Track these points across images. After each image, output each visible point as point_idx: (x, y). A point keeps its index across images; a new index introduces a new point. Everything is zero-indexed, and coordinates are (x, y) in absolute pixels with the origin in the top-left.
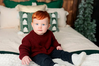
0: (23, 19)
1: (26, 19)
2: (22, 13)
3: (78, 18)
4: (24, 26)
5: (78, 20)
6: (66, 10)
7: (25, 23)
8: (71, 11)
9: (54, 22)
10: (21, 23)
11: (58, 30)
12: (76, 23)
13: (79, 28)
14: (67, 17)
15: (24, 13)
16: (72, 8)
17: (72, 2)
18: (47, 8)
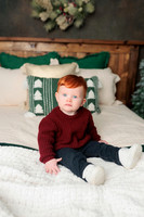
0: (35, 90)
1: (40, 90)
2: (32, 79)
3: (139, 87)
4: (36, 102)
5: (139, 91)
6: (114, 71)
7: (38, 96)
8: (126, 74)
9: (91, 95)
10: (32, 97)
11: (98, 110)
12: (134, 97)
13: (140, 107)
14: (117, 85)
15: (36, 78)
16: (127, 68)
17: (128, 56)
18: (78, 70)
